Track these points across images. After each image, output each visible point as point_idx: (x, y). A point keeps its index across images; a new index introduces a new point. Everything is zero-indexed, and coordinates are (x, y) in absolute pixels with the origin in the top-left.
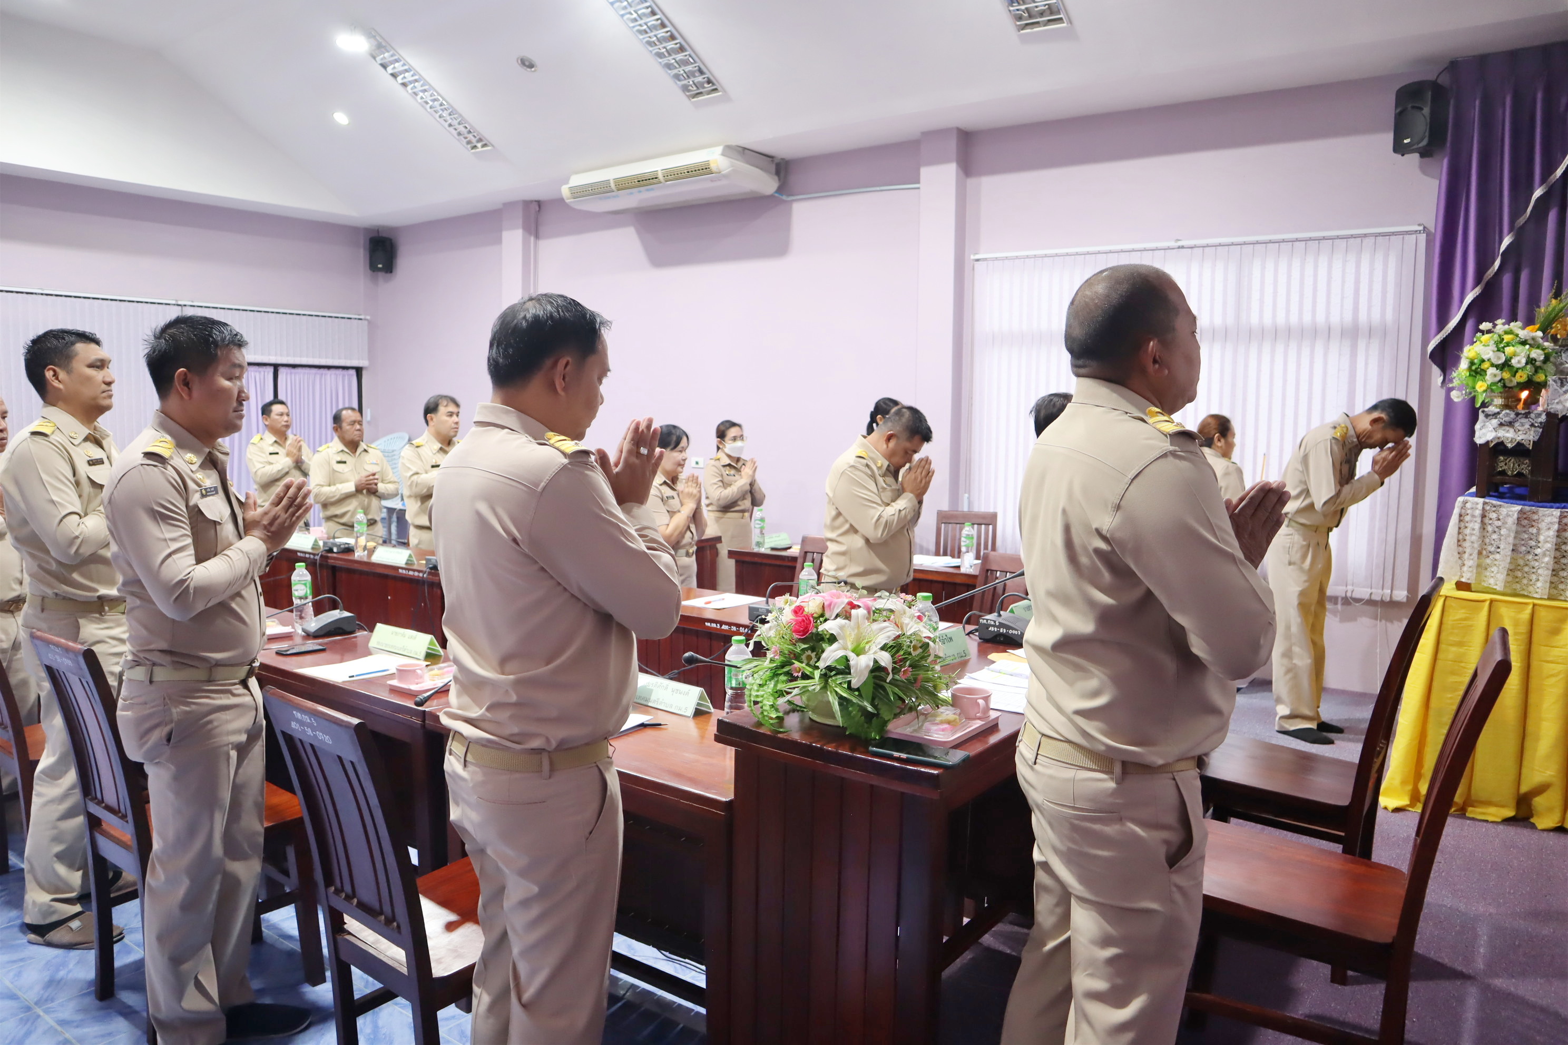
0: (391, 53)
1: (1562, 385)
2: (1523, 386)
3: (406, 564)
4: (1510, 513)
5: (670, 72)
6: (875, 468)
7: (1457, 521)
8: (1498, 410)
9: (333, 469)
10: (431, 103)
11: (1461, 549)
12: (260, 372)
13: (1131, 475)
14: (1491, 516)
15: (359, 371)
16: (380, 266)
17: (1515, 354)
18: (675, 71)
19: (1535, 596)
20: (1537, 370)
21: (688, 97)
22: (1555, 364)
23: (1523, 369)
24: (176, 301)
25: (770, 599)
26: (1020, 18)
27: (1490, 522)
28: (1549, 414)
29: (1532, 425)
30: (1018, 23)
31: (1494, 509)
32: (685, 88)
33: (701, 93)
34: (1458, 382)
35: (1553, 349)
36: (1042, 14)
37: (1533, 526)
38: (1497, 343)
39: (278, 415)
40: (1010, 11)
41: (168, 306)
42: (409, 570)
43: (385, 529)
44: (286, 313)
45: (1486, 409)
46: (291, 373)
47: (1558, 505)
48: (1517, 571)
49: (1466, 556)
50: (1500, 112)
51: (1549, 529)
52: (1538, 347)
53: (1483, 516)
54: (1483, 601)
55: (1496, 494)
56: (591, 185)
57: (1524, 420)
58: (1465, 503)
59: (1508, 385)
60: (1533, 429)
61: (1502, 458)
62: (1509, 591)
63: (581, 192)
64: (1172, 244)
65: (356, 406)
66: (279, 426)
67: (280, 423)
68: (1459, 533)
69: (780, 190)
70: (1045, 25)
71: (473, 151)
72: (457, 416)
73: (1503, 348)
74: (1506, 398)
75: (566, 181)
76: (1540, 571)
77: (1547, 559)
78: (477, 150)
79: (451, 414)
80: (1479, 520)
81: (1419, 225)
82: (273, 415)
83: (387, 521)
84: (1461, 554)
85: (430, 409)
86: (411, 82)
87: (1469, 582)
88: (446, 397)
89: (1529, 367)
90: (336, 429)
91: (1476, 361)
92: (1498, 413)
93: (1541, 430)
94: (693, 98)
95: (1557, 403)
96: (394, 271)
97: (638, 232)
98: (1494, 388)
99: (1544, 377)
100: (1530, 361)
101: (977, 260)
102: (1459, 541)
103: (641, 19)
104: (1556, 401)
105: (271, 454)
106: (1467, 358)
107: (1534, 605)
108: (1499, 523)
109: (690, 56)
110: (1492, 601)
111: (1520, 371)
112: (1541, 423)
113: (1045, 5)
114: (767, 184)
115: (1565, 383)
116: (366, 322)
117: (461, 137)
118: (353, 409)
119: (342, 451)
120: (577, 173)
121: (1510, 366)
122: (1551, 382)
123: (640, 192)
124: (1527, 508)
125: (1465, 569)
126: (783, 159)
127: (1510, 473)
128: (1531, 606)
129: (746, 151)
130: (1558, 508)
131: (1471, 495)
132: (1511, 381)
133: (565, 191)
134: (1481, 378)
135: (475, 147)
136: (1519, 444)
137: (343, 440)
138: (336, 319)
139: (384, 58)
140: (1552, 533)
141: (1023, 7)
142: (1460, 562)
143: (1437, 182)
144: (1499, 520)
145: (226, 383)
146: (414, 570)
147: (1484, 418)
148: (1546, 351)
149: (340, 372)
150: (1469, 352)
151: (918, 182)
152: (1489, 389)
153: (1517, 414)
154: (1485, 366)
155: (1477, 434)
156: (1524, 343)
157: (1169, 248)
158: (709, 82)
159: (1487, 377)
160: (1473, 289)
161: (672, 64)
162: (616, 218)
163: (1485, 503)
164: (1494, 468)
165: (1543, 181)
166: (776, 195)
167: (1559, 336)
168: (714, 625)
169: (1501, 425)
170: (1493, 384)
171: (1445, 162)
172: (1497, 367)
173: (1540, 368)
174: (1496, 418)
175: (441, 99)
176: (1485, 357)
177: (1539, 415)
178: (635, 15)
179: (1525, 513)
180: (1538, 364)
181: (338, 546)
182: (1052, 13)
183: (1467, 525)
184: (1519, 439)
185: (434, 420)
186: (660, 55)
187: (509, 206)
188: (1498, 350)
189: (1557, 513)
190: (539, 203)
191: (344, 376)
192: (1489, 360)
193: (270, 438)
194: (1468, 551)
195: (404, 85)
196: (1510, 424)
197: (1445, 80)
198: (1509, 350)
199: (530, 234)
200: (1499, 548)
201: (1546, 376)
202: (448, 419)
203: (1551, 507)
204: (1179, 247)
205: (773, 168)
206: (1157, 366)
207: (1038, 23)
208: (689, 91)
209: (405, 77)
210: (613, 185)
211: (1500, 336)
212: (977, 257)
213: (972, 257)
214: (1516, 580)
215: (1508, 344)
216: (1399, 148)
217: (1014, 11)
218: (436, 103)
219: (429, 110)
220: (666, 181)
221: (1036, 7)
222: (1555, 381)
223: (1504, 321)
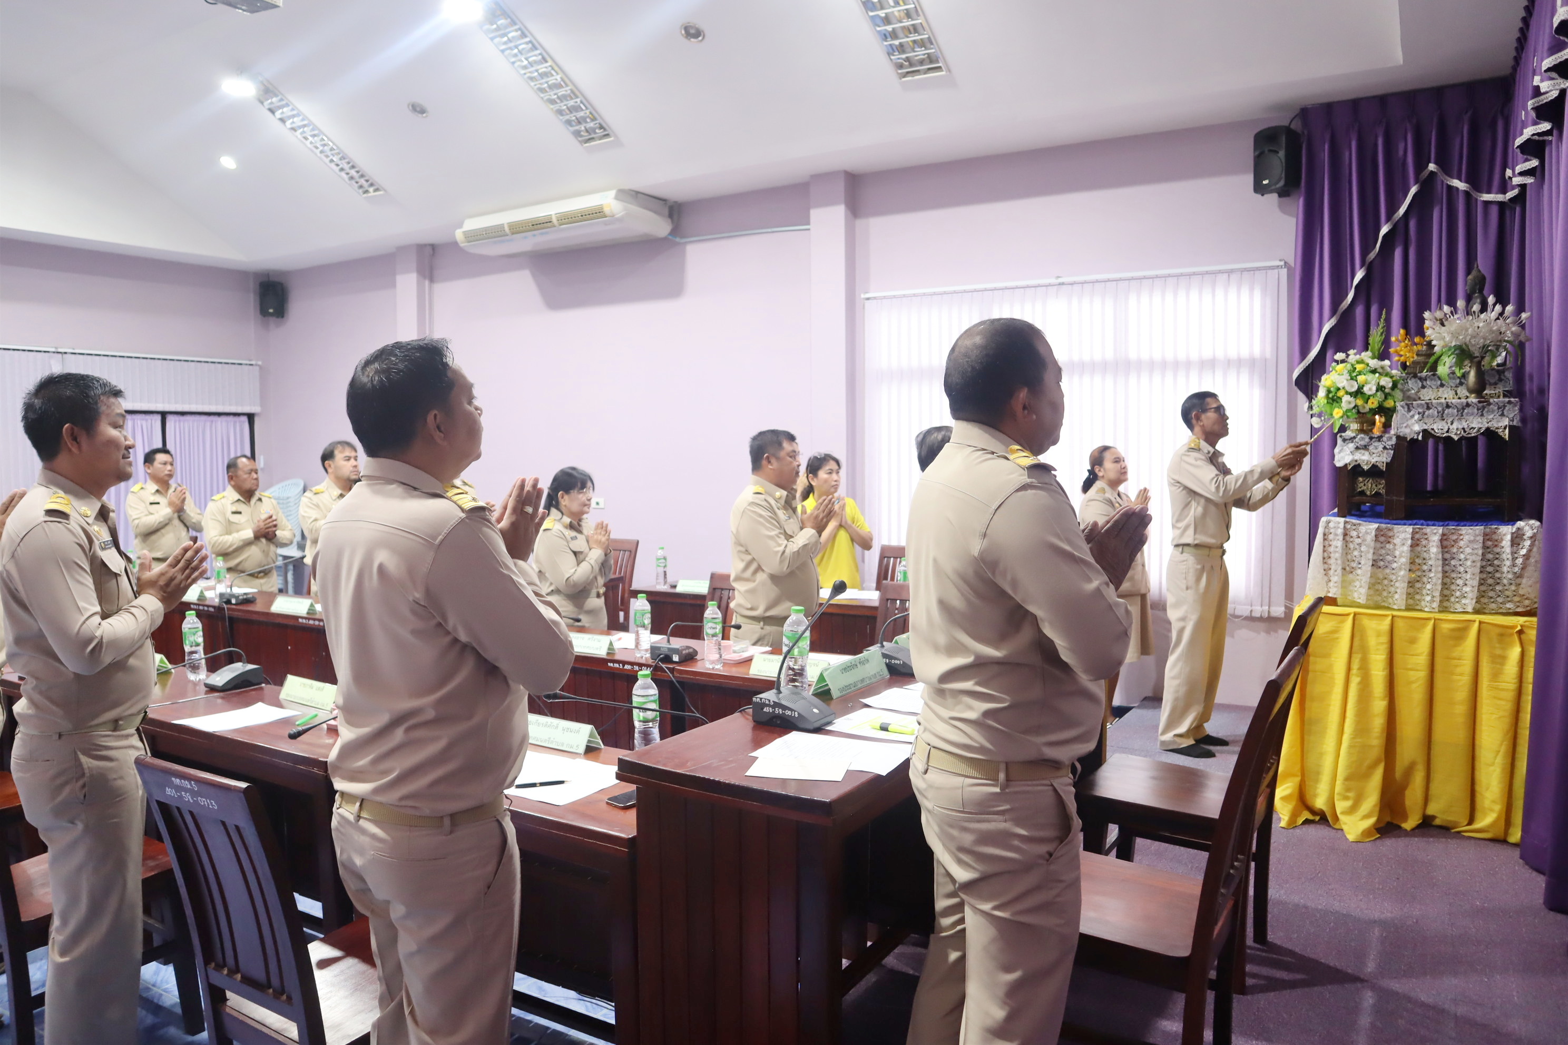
0: (279, 98)
1: (1409, 410)
2: (1374, 412)
3: (308, 613)
4: (1369, 531)
5: (561, 118)
6: (773, 502)
7: (1322, 540)
8: (1354, 435)
9: (229, 520)
10: (321, 148)
11: (1326, 566)
12: (147, 420)
13: (995, 506)
14: (1352, 535)
15: (251, 417)
16: (271, 311)
17: (1366, 382)
18: (567, 117)
19: (1395, 607)
20: (1386, 396)
21: (581, 142)
22: (1402, 390)
23: (1374, 395)
24: (56, 348)
25: (671, 638)
26: (901, 66)
27: (1351, 540)
28: (1399, 438)
29: (1385, 448)
30: (900, 71)
31: (1354, 527)
32: (577, 134)
33: (592, 139)
34: (1318, 409)
35: (1400, 377)
36: (922, 62)
37: (1389, 542)
38: (1350, 372)
39: (160, 463)
40: (891, 59)
41: (47, 354)
42: (309, 619)
43: (281, 578)
44: (173, 360)
45: (1343, 434)
46: (180, 421)
47: (1410, 522)
48: (1378, 585)
49: (1331, 572)
50: (1347, 154)
51: (1404, 544)
52: (1387, 375)
53: (1345, 535)
54: (1348, 615)
55: (1358, 513)
56: (486, 229)
57: (1376, 444)
58: (1328, 522)
59: (1362, 411)
60: (1386, 451)
61: (1361, 479)
62: (1371, 603)
63: (475, 236)
64: (1053, 281)
65: (248, 453)
66: (162, 475)
67: (163, 472)
68: (1324, 551)
69: (675, 231)
70: (925, 73)
71: (365, 195)
72: (356, 460)
73: (1356, 376)
74: (1362, 423)
75: (460, 225)
76: (1397, 584)
77: (1402, 573)
78: (369, 195)
79: (348, 459)
80: (1341, 538)
81: (1280, 260)
82: (156, 464)
83: (283, 569)
84: (1326, 571)
85: (327, 456)
86: (300, 127)
87: (1335, 596)
88: (340, 443)
89: (1379, 394)
90: (231, 478)
91: (1332, 389)
92: (1354, 438)
93: (1392, 452)
94: (585, 143)
95: (1406, 427)
96: (286, 315)
97: (534, 275)
98: (1349, 414)
99: (1393, 403)
100: (1380, 388)
101: (868, 299)
102: (1324, 558)
103: (532, 66)
104: (1405, 425)
105: (151, 504)
106: (1324, 387)
107: (1393, 617)
108: (1359, 541)
109: (581, 102)
110: (1355, 614)
111: (1371, 398)
112: (1392, 445)
113: (924, 54)
114: (660, 227)
115: (1411, 408)
116: (257, 368)
117: (353, 182)
118: (245, 456)
119: (239, 500)
120: (471, 217)
121: (1362, 393)
122: (1399, 408)
123: (534, 235)
124: (1383, 526)
125: (1331, 584)
126: (676, 202)
127: (1368, 493)
128: (1390, 618)
129: (639, 195)
130: (1410, 525)
131: (1334, 515)
132: (1364, 407)
133: (459, 235)
134: (1337, 405)
135: (366, 192)
136: (1374, 466)
137: (238, 488)
138: (227, 366)
139: (272, 103)
140: (1406, 548)
141: (904, 56)
142: (1326, 578)
143: (1294, 220)
144: (1359, 537)
145: (113, 433)
146: (314, 620)
147: (1342, 443)
148: (1394, 379)
149: (231, 418)
150: (1326, 381)
151: (808, 224)
152: (1345, 414)
153: (1371, 438)
154: (1341, 393)
155: (1336, 458)
156: (1374, 371)
157: (1050, 285)
158: (601, 127)
159: (1343, 404)
160: (1330, 319)
161: (564, 110)
162: (510, 262)
163: (1346, 522)
164: (1354, 489)
165: (1388, 219)
166: (670, 237)
167: (1408, 364)
168: (616, 665)
169: (1357, 448)
170: (1347, 411)
171: (1301, 201)
172: (1351, 394)
173: (1389, 394)
174: (1352, 442)
175: (331, 144)
176: (1340, 385)
177: (1390, 438)
178: (525, 63)
179: (1382, 531)
180: (1387, 391)
181: (237, 597)
182: (931, 62)
183: (1331, 543)
184: (1373, 461)
185: (332, 466)
186: (552, 102)
187: (402, 250)
188: (1352, 379)
189: (1409, 529)
190: (433, 247)
191: (235, 422)
192: (1343, 388)
193: (152, 487)
194: (1333, 567)
195: (294, 129)
196: (1365, 447)
197: (1297, 126)
198: (1361, 378)
199: (425, 277)
200: (1360, 563)
201: (1395, 402)
202: (345, 463)
203: (1405, 524)
204: (1060, 284)
205: (666, 212)
206: (1026, 412)
207: (918, 71)
208: (581, 136)
209: (293, 122)
210: (507, 228)
211: (1352, 365)
212: (867, 296)
213: (863, 296)
214: (1378, 592)
215: (1360, 373)
216: (1259, 188)
217: (895, 59)
218: (326, 148)
219: (319, 154)
220: (561, 225)
221: (916, 56)
222: (1402, 407)
223: (1355, 351)
